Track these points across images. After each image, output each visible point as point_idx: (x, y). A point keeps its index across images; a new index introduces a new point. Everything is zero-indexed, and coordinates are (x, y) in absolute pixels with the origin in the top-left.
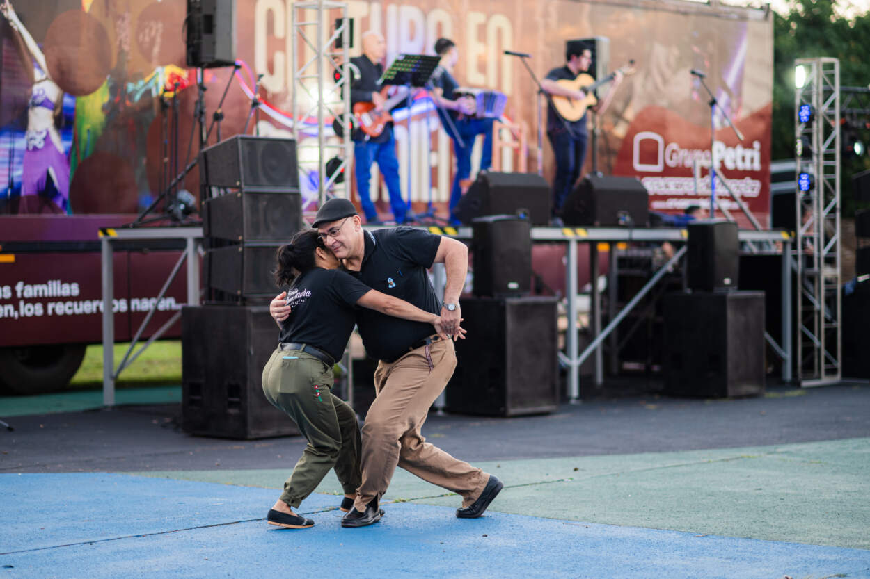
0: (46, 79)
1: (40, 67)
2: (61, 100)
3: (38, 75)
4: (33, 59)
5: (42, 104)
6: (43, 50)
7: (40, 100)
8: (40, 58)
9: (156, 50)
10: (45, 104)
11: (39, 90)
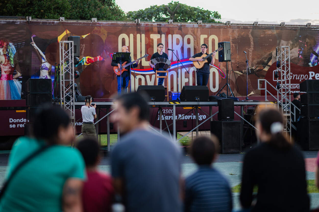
0: (46, 62)
1: (44, 59)
2: (51, 67)
3: (43, 61)
4: (42, 57)
5: (44, 69)
6: (44, 54)
7: (44, 67)
8: (44, 56)
9: (83, 52)
10: (46, 69)
11: (43, 65)
